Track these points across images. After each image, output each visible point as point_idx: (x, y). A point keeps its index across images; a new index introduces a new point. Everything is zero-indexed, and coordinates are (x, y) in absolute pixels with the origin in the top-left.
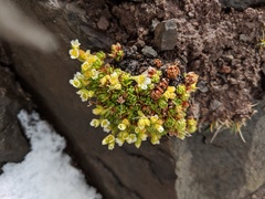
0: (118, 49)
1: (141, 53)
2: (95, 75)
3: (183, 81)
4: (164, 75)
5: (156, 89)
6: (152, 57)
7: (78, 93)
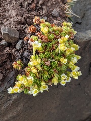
0: (16, 63)
1: (20, 50)
2: (31, 78)
3: (38, 25)
4: (34, 34)
5: (42, 39)
6: (23, 43)
7: (42, 91)
